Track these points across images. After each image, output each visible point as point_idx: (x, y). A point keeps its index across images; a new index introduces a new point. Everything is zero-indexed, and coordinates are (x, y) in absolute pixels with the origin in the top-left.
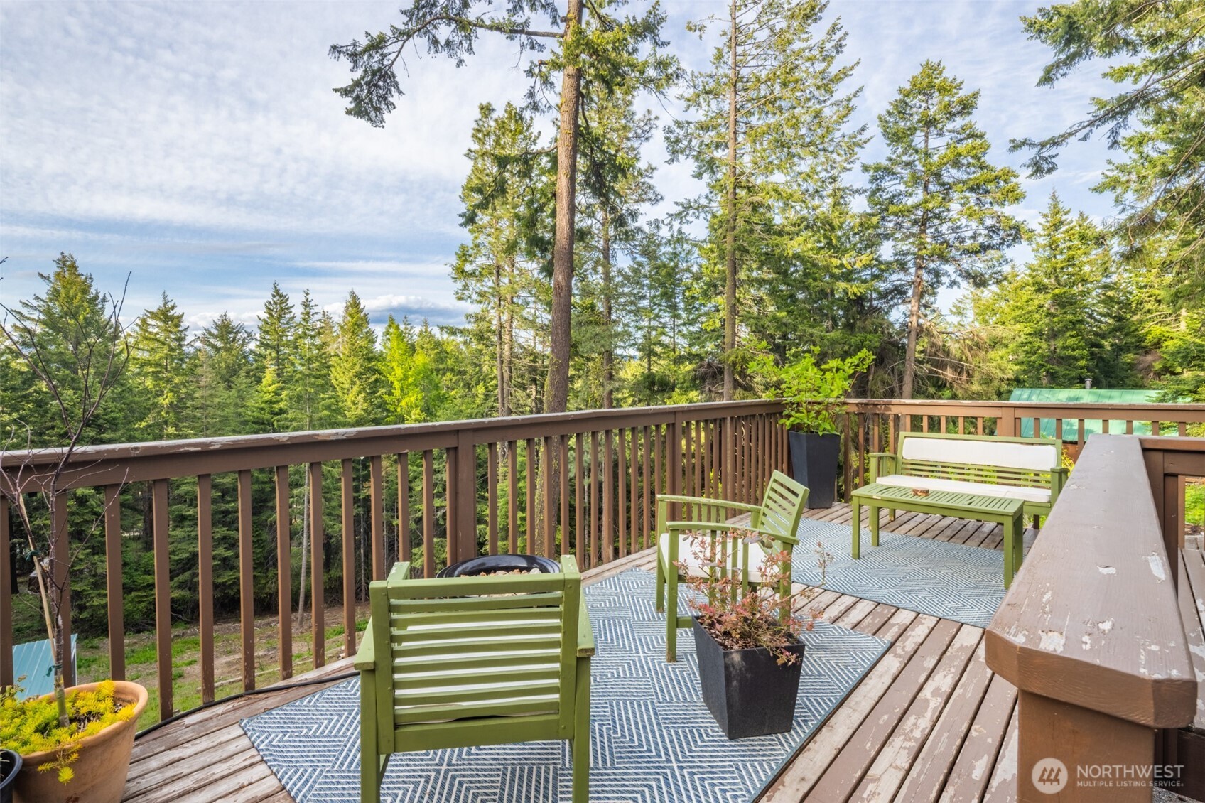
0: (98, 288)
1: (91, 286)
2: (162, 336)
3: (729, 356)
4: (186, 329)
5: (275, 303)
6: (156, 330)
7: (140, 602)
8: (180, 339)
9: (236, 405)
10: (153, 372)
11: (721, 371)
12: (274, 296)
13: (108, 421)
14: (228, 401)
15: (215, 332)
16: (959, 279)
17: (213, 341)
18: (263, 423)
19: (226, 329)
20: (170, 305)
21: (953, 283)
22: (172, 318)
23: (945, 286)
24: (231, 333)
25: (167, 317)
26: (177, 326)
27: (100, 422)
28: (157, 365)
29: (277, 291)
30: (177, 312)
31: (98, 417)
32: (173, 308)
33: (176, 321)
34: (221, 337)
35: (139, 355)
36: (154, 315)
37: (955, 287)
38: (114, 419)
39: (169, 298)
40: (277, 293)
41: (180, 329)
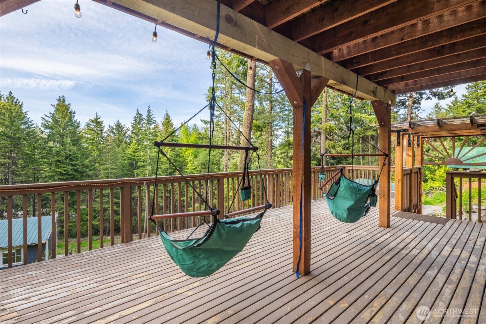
0: (72, 108)
1: (70, 107)
2: (95, 129)
3: (324, 126)
4: (104, 127)
5: (138, 117)
6: (92, 127)
7: (84, 226)
8: (102, 130)
9: (122, 153)
10: (91, 143)
11: (320, 133)
12: (137, 114)
13: (74, 157)
14: (119, 152)
15: (115, 127)
16: (431, 96)
17: (114, 131)
18: (131, 160)
19: (119, 127)
20: (98, 117)
21: (428, 98)
22: (99, 122)
23: (424, 99)
24: (120, 128)
25: (97, 122)
26: (101, 125)
27: (71, 157)
28: (93, 140)
29: (138, 112)
30: (101, 120)
31: (71, 155)
32: (99, 118)
33: (100, 123)
34: (117, 130)
35: (87, 136)
36: (92, 121)
37: (429, 100)
38: (77, 156)
39: (98, 115)
40: (138, 113)
41: (102, 126)
